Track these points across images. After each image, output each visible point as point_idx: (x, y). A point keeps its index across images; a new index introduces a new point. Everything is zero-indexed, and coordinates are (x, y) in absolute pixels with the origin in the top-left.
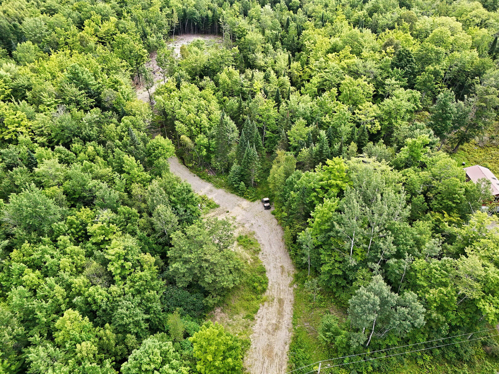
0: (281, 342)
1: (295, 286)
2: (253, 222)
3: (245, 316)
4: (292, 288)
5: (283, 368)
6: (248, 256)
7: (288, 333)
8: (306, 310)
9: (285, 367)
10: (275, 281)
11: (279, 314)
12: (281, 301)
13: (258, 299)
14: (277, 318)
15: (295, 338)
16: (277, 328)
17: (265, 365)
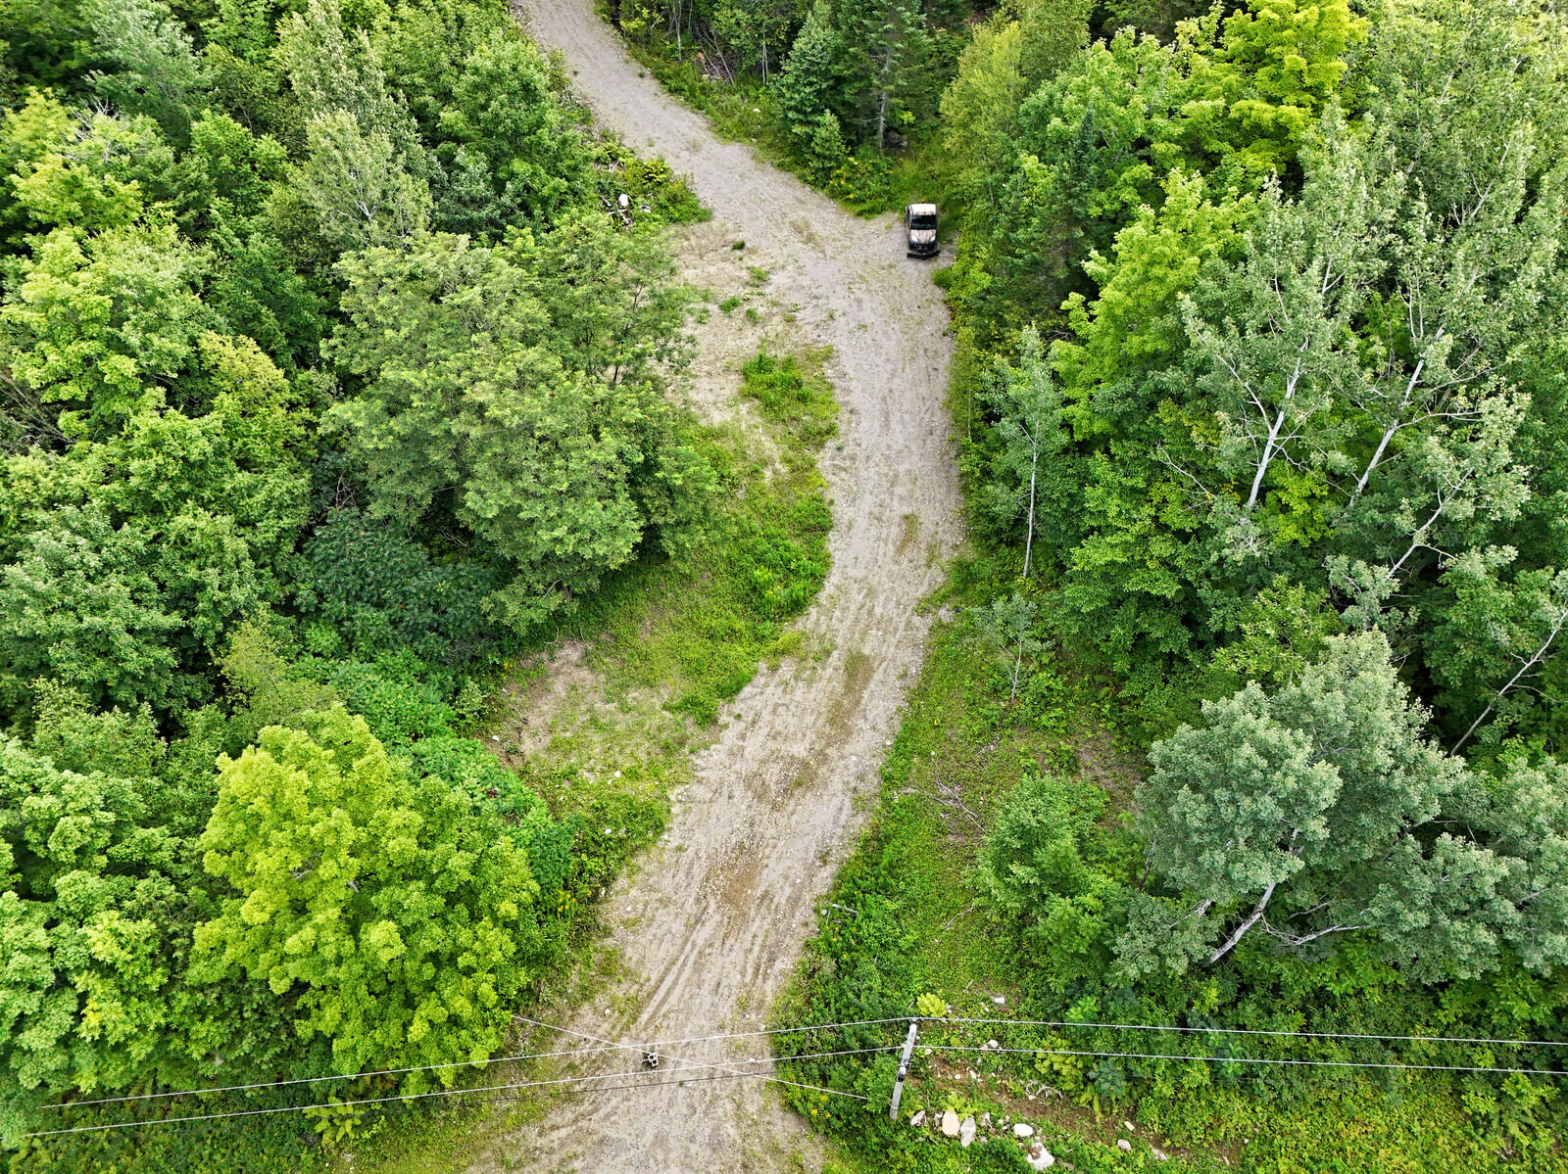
0: (804, 848)
1: (945, 614)
2: (837, 303)
3: (677, 702)
4: (929, 620)
5: (779, 965)
6: (772, 448)
7: (847, 810)
8: (965, 725)
9: (784, 964)
10: (859, 573)
11: (832, 722)
12: (857, 668)
13: (760, 639)
14: (820, 735)
15: (875, 843)
16: (803, 779)
17: (701, 936)
